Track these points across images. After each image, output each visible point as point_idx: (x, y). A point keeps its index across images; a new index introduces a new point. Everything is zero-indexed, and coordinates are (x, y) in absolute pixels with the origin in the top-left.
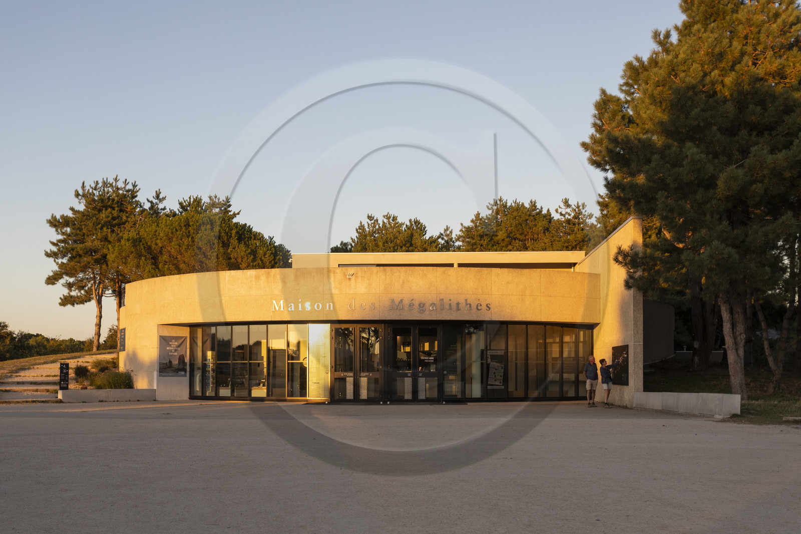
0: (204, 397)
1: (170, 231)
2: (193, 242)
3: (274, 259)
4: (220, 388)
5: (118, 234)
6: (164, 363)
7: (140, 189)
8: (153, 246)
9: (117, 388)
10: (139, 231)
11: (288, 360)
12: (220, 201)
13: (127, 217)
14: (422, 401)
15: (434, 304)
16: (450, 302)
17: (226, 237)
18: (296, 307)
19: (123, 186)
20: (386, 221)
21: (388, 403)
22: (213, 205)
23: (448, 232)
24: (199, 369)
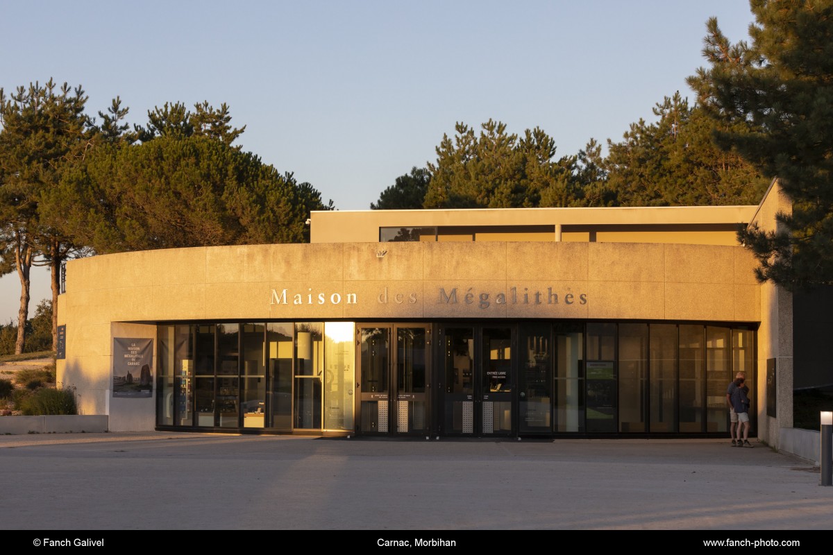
0: (176, 428)
1: (133, 169)
2: (169, 183)
3: (293, 209)
4: (200, 413)
5: (55, 170)
6: (120, 378)
7: (87, 98)
8: (108, 190)
9: (54, 414)
10: (86, 166)
11: (296, 374)
12: (213, 111)
13: (69, 143)
14: (488, 435)
15: (503, 295)
16: (526, 292)
17: (219, 176)
18: (305, 299)
19: (62, 94)
20: (486, 132)
21: (438, 438)
22: (203, 118)
23: (594, 150)
24: (170, 385)
